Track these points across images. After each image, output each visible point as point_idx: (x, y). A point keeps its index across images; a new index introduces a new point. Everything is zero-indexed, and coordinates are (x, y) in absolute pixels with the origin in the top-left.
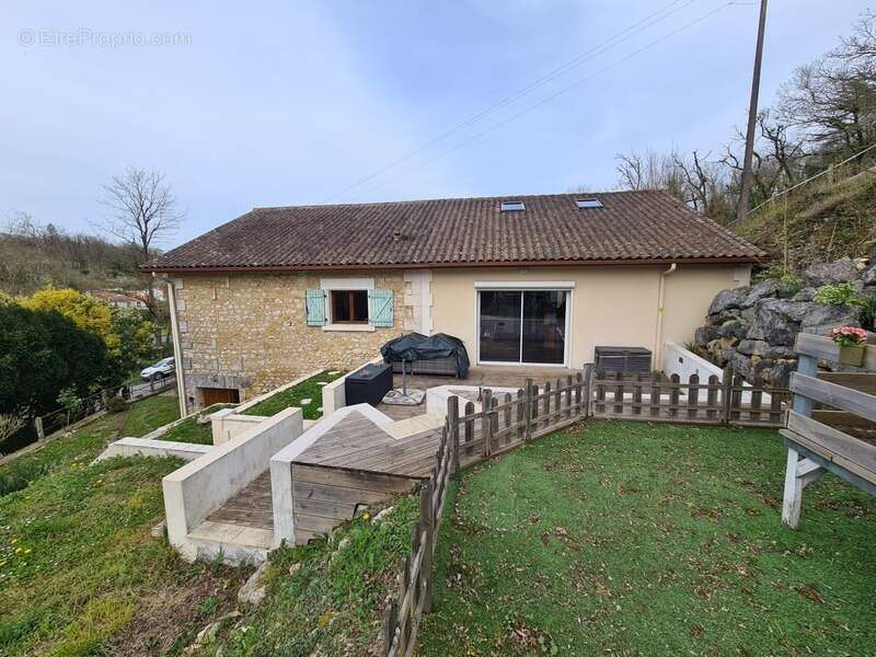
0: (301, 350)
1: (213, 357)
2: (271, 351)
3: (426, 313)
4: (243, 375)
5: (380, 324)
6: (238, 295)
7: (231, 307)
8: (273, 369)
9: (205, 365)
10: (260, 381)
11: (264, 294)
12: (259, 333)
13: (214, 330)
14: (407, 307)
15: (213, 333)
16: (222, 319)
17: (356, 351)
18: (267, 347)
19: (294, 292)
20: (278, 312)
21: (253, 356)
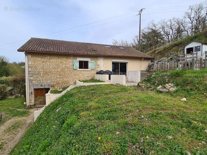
0: (70, 76)
1: (41, 79)
2: (61, 76)
3: (102, 66)
4: (51, 83)
5: (92, 69)
6: (52, 61)
7: (49, 64)
8: (62, 81)
9: (37, 81)
10: (57, 85)
11: (60, 61)
12: (58, 71)
13: (42, 71)
14: (98, 65)
15: (41, 72)
16: (45, 67)
17: (86, 75)
18: (60, 75)
19: (69, 60)
20: (64, 66)
21: (55, 78)
